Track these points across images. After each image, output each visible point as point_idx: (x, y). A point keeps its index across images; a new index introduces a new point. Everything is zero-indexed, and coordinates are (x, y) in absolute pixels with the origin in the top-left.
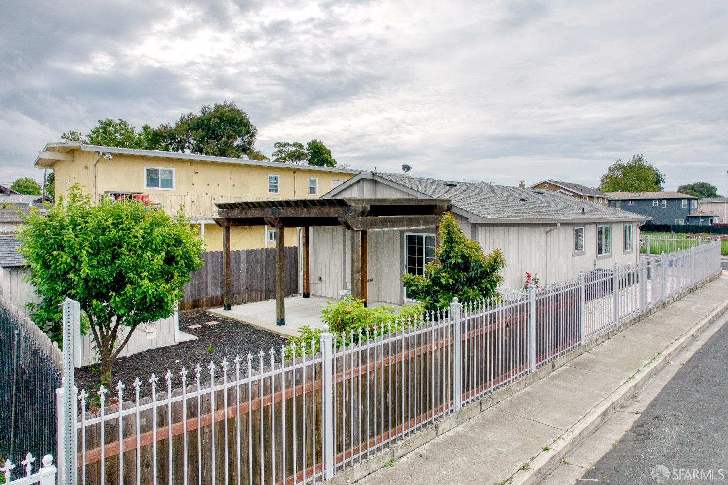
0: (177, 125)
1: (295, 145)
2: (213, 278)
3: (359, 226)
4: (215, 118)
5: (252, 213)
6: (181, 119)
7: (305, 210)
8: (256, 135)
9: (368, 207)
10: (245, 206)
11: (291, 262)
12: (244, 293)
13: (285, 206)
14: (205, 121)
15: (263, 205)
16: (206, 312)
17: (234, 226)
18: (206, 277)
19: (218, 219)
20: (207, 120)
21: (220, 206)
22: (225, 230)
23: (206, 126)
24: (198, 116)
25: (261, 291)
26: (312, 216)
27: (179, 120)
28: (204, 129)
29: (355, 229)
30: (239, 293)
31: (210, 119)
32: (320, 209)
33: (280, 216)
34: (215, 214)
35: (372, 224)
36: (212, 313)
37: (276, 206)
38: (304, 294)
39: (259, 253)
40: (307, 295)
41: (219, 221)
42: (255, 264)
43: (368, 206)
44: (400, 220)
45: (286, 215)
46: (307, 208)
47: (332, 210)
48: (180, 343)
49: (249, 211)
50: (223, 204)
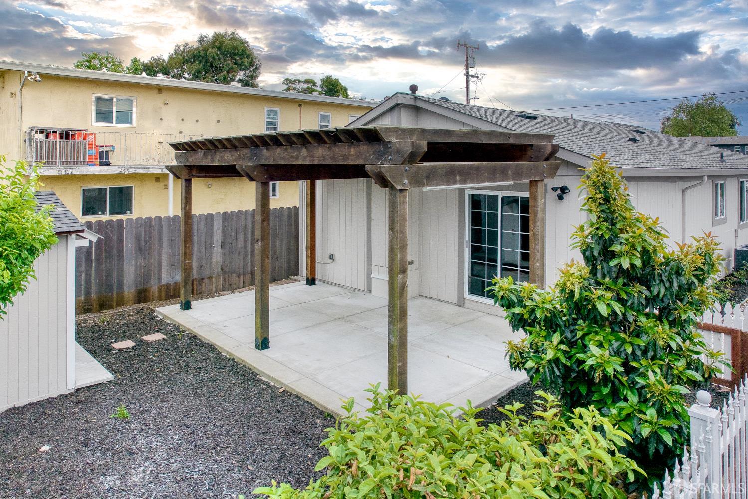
0: (171, 58)
1: (307, 82)
2: (171, 256)
3: (406, 181)
4: (213, 48)
5: (222, 157)
6: (175, 51)
7: (304, 152)
8: (261, 68)
9: (424, 145)
10: (209, 145)
11: (290, 229)
12: (219, 276)
13: (269, 145)
14: (202, 52)
15: (237, 143)
16: (154, 312)
17: (199, 177)
18: (160, 255)
19: (172, 167)
20: (203, 50)
21: (176, 146)
22: (184, 184)
23: (203, 58)
24: (195, 47)
25: (244, 274)
26: (316, 162)
27: (172, 52)
28: (201, 62)
29: (398, 187)
30: (210, 278)
31: (208, 49)
32: (330, 148)
33: (263, 162)
34: (171, 158)
35: (428, 177)
36: (161, 314)
37: (257, 146)
38: (308, 279)
39: (243, 216)
40: (311, 282)
41: (174, 170)
42: (236, 233)
43: (424, 143)
44: (477, 168)
45: (272, 160)
46: (306, 148)
47: (353, 151)
48: (78, 390)
49: (217, 153)
50: (179, 144)
